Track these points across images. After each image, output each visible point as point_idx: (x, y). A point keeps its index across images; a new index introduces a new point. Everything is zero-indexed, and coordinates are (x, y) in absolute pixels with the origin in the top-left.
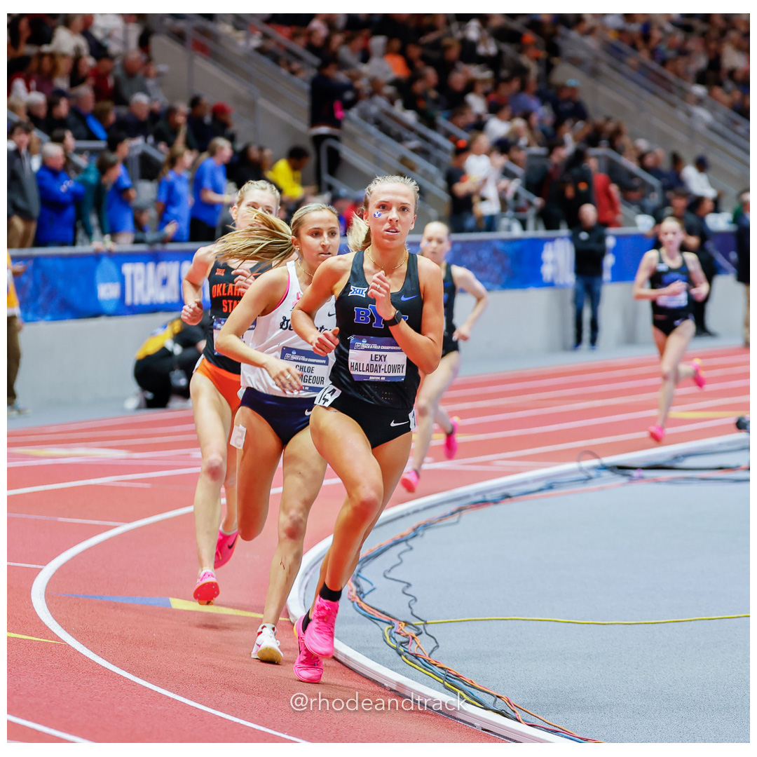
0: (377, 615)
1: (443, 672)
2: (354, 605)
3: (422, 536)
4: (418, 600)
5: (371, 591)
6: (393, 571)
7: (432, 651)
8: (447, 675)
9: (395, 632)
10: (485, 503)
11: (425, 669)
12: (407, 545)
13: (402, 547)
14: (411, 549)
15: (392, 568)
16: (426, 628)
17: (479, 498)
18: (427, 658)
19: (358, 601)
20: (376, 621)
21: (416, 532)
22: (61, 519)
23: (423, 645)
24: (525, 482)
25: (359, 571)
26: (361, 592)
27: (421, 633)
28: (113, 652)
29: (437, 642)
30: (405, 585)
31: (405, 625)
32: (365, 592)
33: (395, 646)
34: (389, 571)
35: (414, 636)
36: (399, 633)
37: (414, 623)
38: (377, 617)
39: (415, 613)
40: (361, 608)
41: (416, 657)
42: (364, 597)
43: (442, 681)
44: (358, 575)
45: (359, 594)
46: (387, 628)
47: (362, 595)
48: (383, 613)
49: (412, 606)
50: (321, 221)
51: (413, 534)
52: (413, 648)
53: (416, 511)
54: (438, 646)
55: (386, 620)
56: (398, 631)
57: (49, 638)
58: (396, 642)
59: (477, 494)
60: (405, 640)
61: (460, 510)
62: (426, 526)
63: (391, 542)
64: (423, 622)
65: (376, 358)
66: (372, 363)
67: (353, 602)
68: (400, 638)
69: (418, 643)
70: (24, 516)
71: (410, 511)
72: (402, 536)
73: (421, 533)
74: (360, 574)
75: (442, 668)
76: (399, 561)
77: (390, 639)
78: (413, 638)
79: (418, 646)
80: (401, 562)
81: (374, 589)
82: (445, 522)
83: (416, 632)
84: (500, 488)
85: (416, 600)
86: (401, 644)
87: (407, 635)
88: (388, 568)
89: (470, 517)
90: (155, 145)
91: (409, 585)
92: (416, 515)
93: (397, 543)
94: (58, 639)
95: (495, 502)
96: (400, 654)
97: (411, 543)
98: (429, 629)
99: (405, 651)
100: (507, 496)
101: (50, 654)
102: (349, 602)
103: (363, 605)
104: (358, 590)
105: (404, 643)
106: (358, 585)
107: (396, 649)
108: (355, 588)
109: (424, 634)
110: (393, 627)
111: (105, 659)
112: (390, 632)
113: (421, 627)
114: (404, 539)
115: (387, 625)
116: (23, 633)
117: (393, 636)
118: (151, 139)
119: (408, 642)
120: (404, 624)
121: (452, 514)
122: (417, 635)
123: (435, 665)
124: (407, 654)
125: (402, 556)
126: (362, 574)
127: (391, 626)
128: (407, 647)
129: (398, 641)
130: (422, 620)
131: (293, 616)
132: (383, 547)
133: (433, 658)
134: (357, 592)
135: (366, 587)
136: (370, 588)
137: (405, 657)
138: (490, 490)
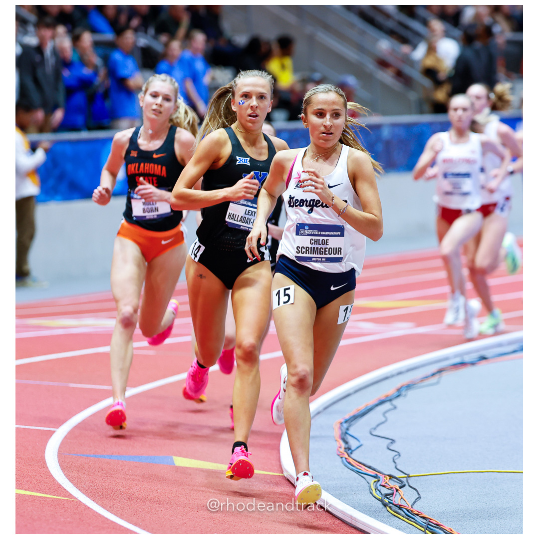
0: (364, 469)
1: (425, 521)
2: (342, 461)
3: (405, 395)
4: (402, 455)
5: (358, 447)
6: (379, 428)
7: (415, 502)
8: (429, 524)
9: (380, 485)
10: (463, 364)
11: (407, 519)
12: (392, 404)
13: (387, 406)
14: (395, 408)
15: (378, 425)
16: (409, 481)
17: (458, 360)
18: (410, 508)
19: (347, 456)
20: (363, 475)
21: (399, 393)
22: (72, 385)
23: (405, 497)
24: (500, 345)
25: (347, 429)
26: (349, 449)
27: (404, 486)
28: (120, 508)
29: (419, 494)
30: (390, 441)
31: (390, 479)
32: (353, 448)
33: (380, 498)
34: (375, 429)
35: (398, 488)
36: (384, 486)
37: (397, 476)
38: (364, 471)
39: (399, 467)
40: (349, 463)
41: (400, 507)
42: (351, 453)
43: (423, 529)
44: (346, 433)
45: (347, 450)
46: (373, 481)
47: (350, 451)
48: (370, 467)
49: (396, 461)
50: (325, 102)
51: (397, 394)
52: (397, 500)
53: (400, 373)
54: (419, 498)
55: (372, 474)
56: (383, 484)
57: (62, 494)
58: (382, 494)
59: (456, 356)
60: (390, 492)
61: (440, 371)
62: (409, 387)
63: (377, 402)
64: (406, 476)
65: (249, 212)
66: (245, 216)
67: (342, 458)
68: (385, 491)
69: (402, 495)
70: (38, 382)
71: (395, 372)
72: (387, 396)
73: (403, 393)
74: (349, 432)
75: (424, 518)
76: (383, 419)
77: (376, 491)
78: (397, 490)
79: (402, 498)
80: (386, 421)
81: (361, 445)
82: (426, 382)
83: (400, 485)
84: (477, 350)
85: (400, 455)
86: (386, 495)
87: (392, 488)
88: (374, 426)
89: (448, 377)
90: (155, 37)
91: (393, 441)
92: (400, 377)
93: (382, 402)
94: (70, 495)
95: (473, 364)
96: (385, 505)
97: (395, 402)
98: (412, 482)
99: (389, 502)
100: (483, 358)
101: (63, 510)
102: (338, 458)
103: (351, 460)
104: (347, 446)
105: (389, 495)
106: (346, 443)
107: (381, 501)
108: (343, 445)
109: (407, 486)
110: (379, 481)
111: (114, 514)
112: (376, 485)
113: (404, 480)
114: (388, 399)
115: (373, 478)
116: (38, 491)
117: (379, 489)
118: (151, 31)
119: (392, 494)
120: (388, 477)
121: (433, 375)
122: (401, 487)
123: (418, 515)
124: (391, 505)
125: (387, 415)
126: (350, 432)
127: (376, 480)
128: (391, 498)
129: (383, 493)
130: (406, 474)
131: (287, 471)
132: (369, 407)
133: (416, 508)
134: (345, 448)
135: (353, 444)
136: (357, 444)
137: (390, 507)
138: (468, 353)
